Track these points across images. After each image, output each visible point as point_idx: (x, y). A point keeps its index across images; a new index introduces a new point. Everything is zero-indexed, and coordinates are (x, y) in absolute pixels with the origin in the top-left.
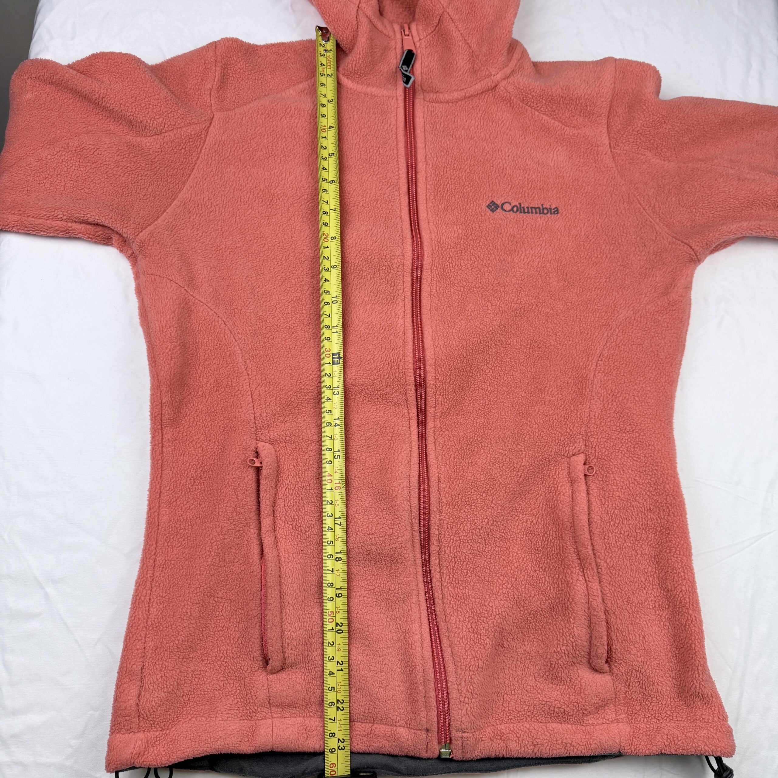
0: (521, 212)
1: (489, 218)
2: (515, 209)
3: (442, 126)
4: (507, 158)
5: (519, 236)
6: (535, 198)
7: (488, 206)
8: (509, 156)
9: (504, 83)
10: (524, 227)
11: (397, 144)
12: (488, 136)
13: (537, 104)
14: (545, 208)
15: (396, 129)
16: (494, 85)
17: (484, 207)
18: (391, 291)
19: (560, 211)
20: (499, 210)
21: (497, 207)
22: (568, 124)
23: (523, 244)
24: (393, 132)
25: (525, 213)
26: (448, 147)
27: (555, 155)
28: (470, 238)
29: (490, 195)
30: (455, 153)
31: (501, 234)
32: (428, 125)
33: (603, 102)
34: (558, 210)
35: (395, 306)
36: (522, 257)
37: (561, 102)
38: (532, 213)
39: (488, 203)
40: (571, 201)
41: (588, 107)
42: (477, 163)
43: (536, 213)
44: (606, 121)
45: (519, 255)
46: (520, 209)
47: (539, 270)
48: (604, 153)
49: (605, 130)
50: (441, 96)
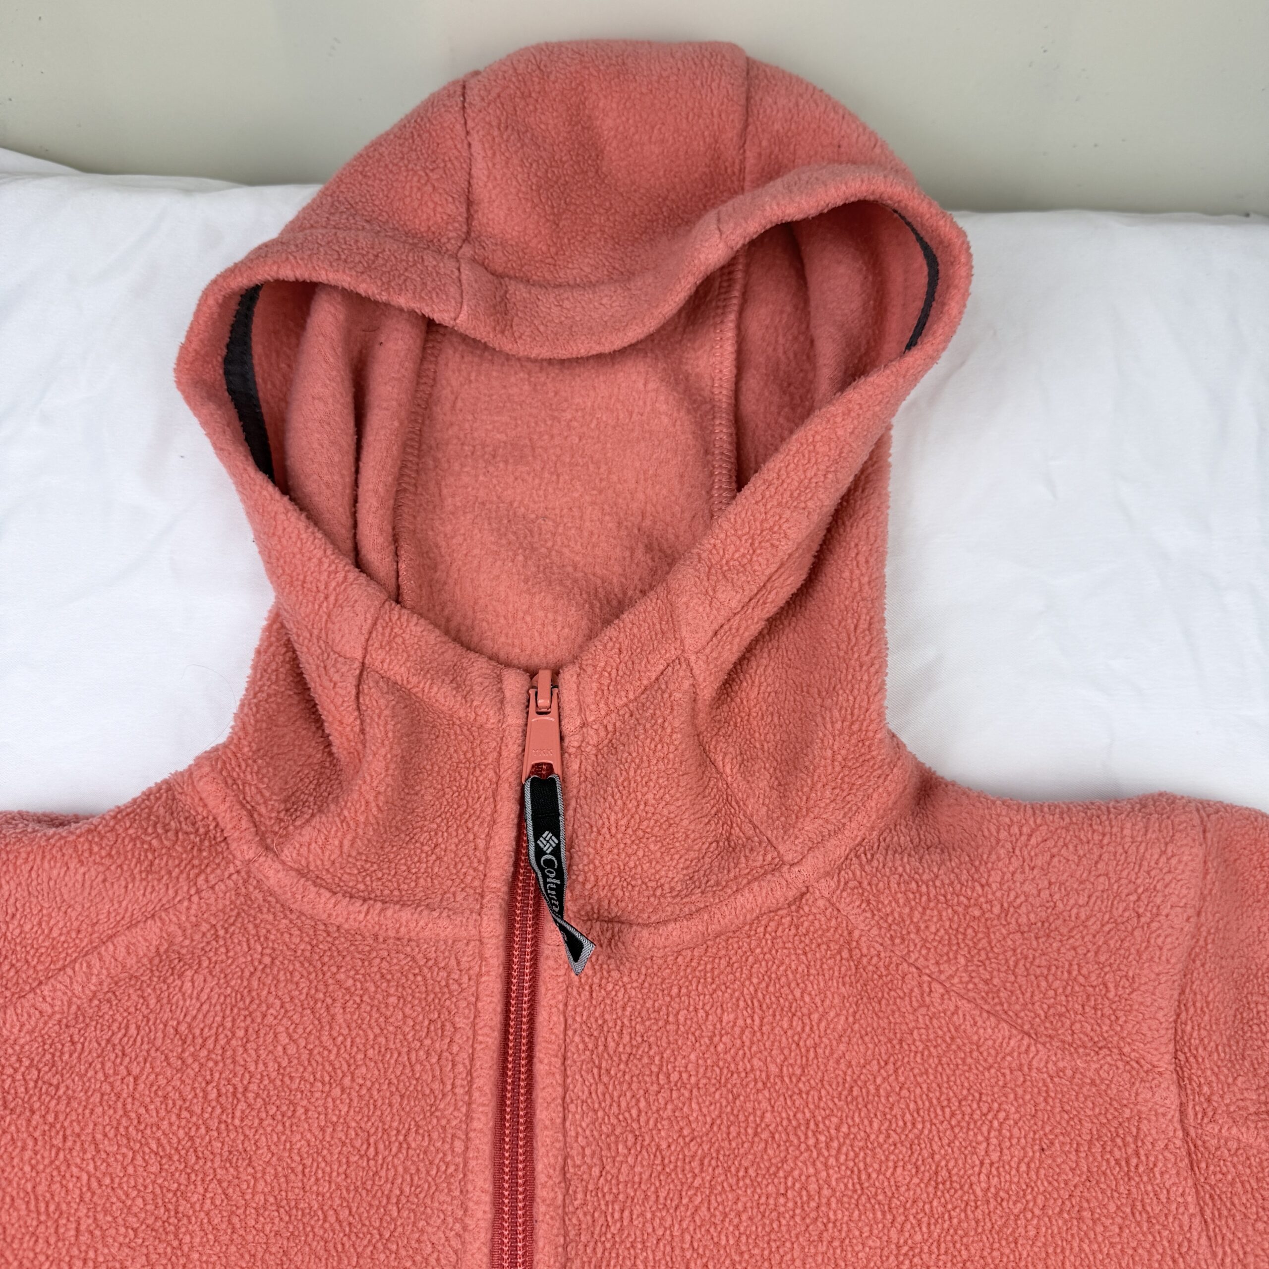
3: (626, 1038)
4: (832, 1161)
8: (839, 1152)
9: (825, 888)
11: (468, 1116)
12: (773, 1069)
15: (472, 1059)
22: (1044, 1038)
24: (460, 1068)
26: (643, 1119)
27: (994, 1141)
30: (664, 1145)
32: (577, 1039)
33: (1157, 972)
42: (733, 1181)
48: (1161, 1144)
49: (1165, 1063)
50: (628, 936)
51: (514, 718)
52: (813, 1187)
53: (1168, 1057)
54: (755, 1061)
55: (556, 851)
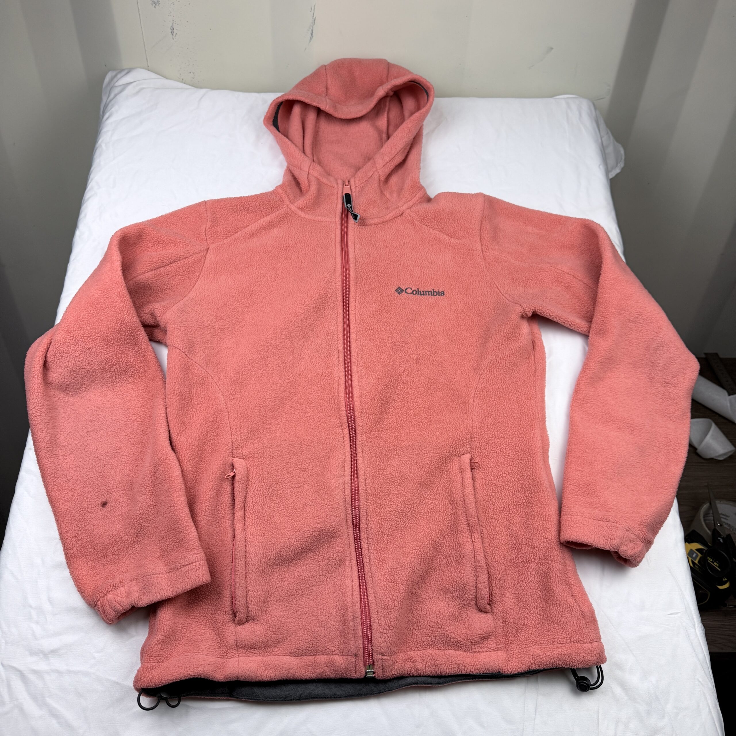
0: (418, 295)
1: (397, 299)
2: (415, 292)
4: (410, 259)
5: (417, 310)
6: (428, 285)
7: (396, 290)
8: (411, 258)
9: (408, 211)
10: (421, 304)
12: (398, 245)
13: (431, 224)
14: (435, 292)
16: (401, 213)
17: (393, 290)
18: (329, 347)
19: (445, 293)
20: (404, 293)
21: (402, 291)
22: (453, 237)
23: (420, 315)
25: (421, 295)
26: (371, 252)
27: (443, 256)
28: (384, 311)
29: (398, 283)
30: (375, 256)
31: (405, 308)
32: (357, 238)
33: (475, 221)
34: (444, 293)
35: (332, 357)
36: (420, 324)
37: (447, 222)
38: (426, 295)
39: (396, 288)
40: (452, 286)
41: (466, 224)
42: (389, 262)
43: (429, 295)
44: (479, 234)
45: (417, 323)
46: (418, 292)
47: (431, 332)
48: (478, 255)
49: (478, 240)
50: (367, 221)
51: (340, 186)
52: (406, 263)
53: (479, 239)
54: (394, 244)
55: (351, 207)
